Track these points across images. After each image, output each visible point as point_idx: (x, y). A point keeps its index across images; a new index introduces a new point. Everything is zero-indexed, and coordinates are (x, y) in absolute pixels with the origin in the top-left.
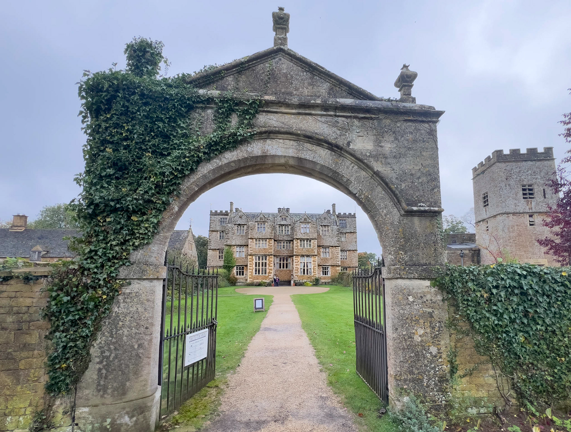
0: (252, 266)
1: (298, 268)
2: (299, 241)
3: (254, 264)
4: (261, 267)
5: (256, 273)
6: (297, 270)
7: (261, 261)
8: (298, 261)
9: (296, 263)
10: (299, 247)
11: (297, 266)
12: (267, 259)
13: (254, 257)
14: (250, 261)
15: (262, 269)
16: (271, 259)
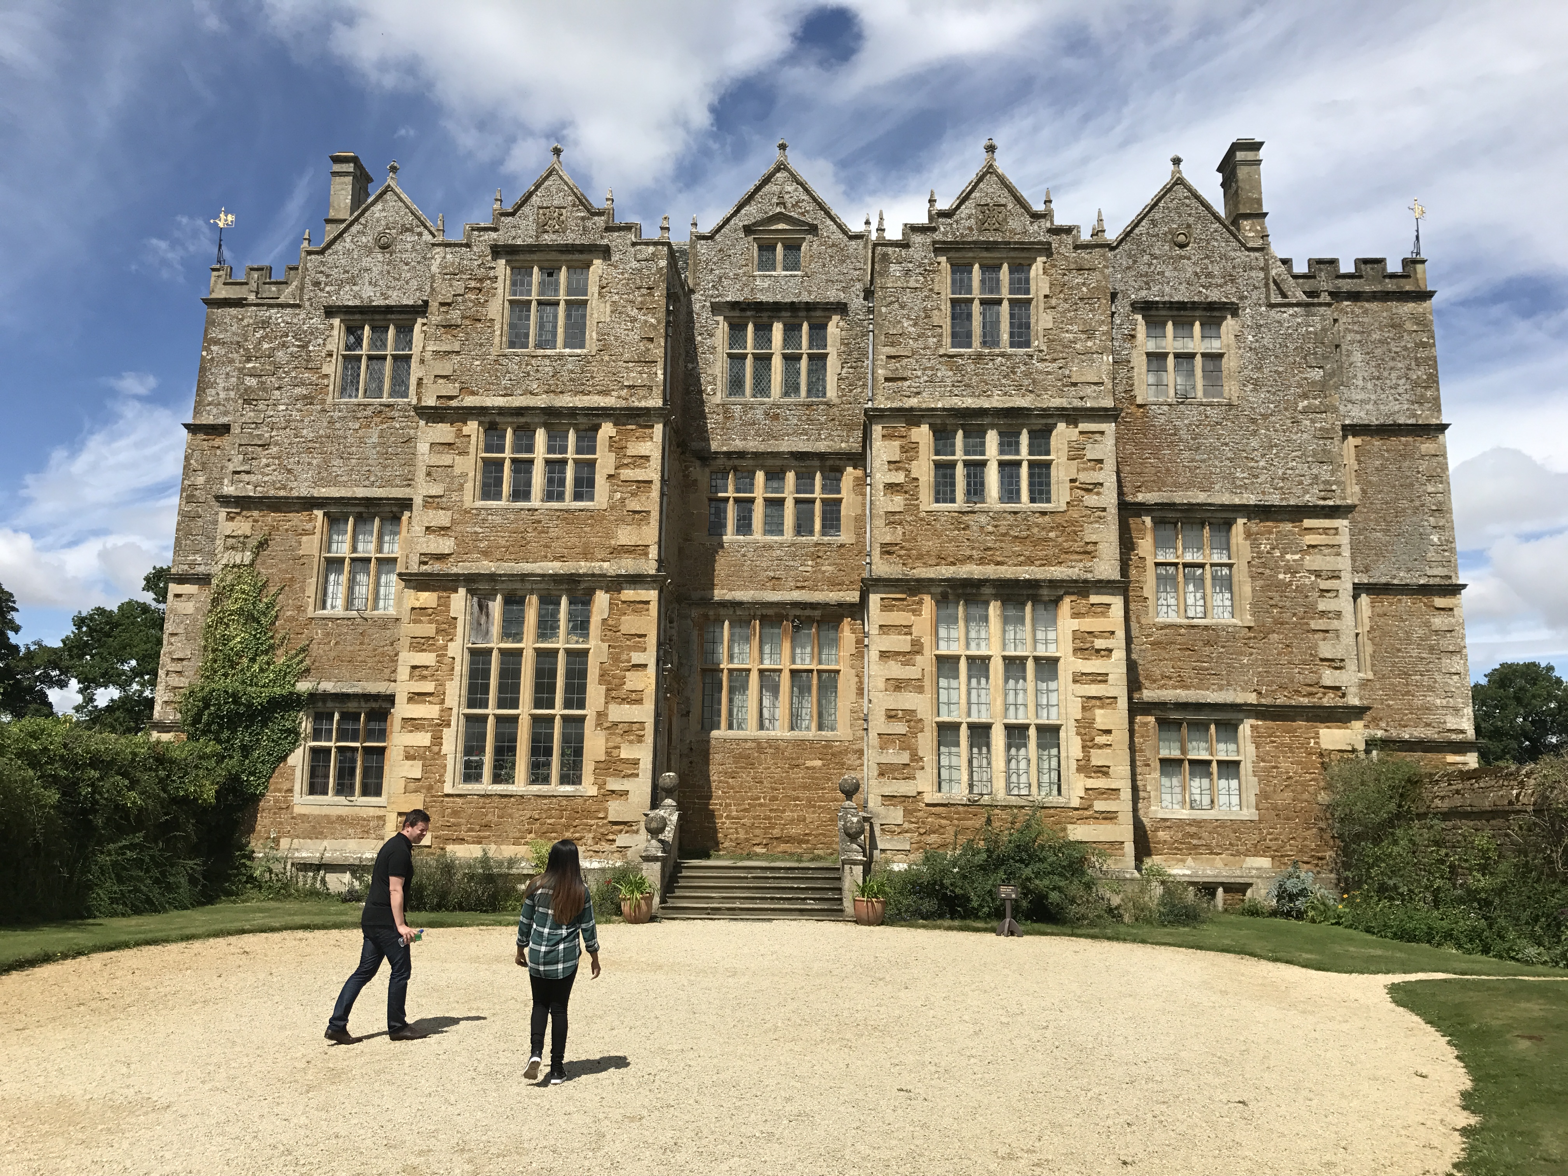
0: (438, 696)
1: (909, 716)
2: (923, 434)
3: (462, 667)
4: (525, 710)
5: (472, 773)
6: (905, 742)
7: (529, 644)
8: (917, 648)
9: (896, 670)
10: (927, 502)
11: (908, 700)
12: (595, 620)
13: (459, 601)
14: (420, 644)
15: (541, 724)
16: (630, 623)
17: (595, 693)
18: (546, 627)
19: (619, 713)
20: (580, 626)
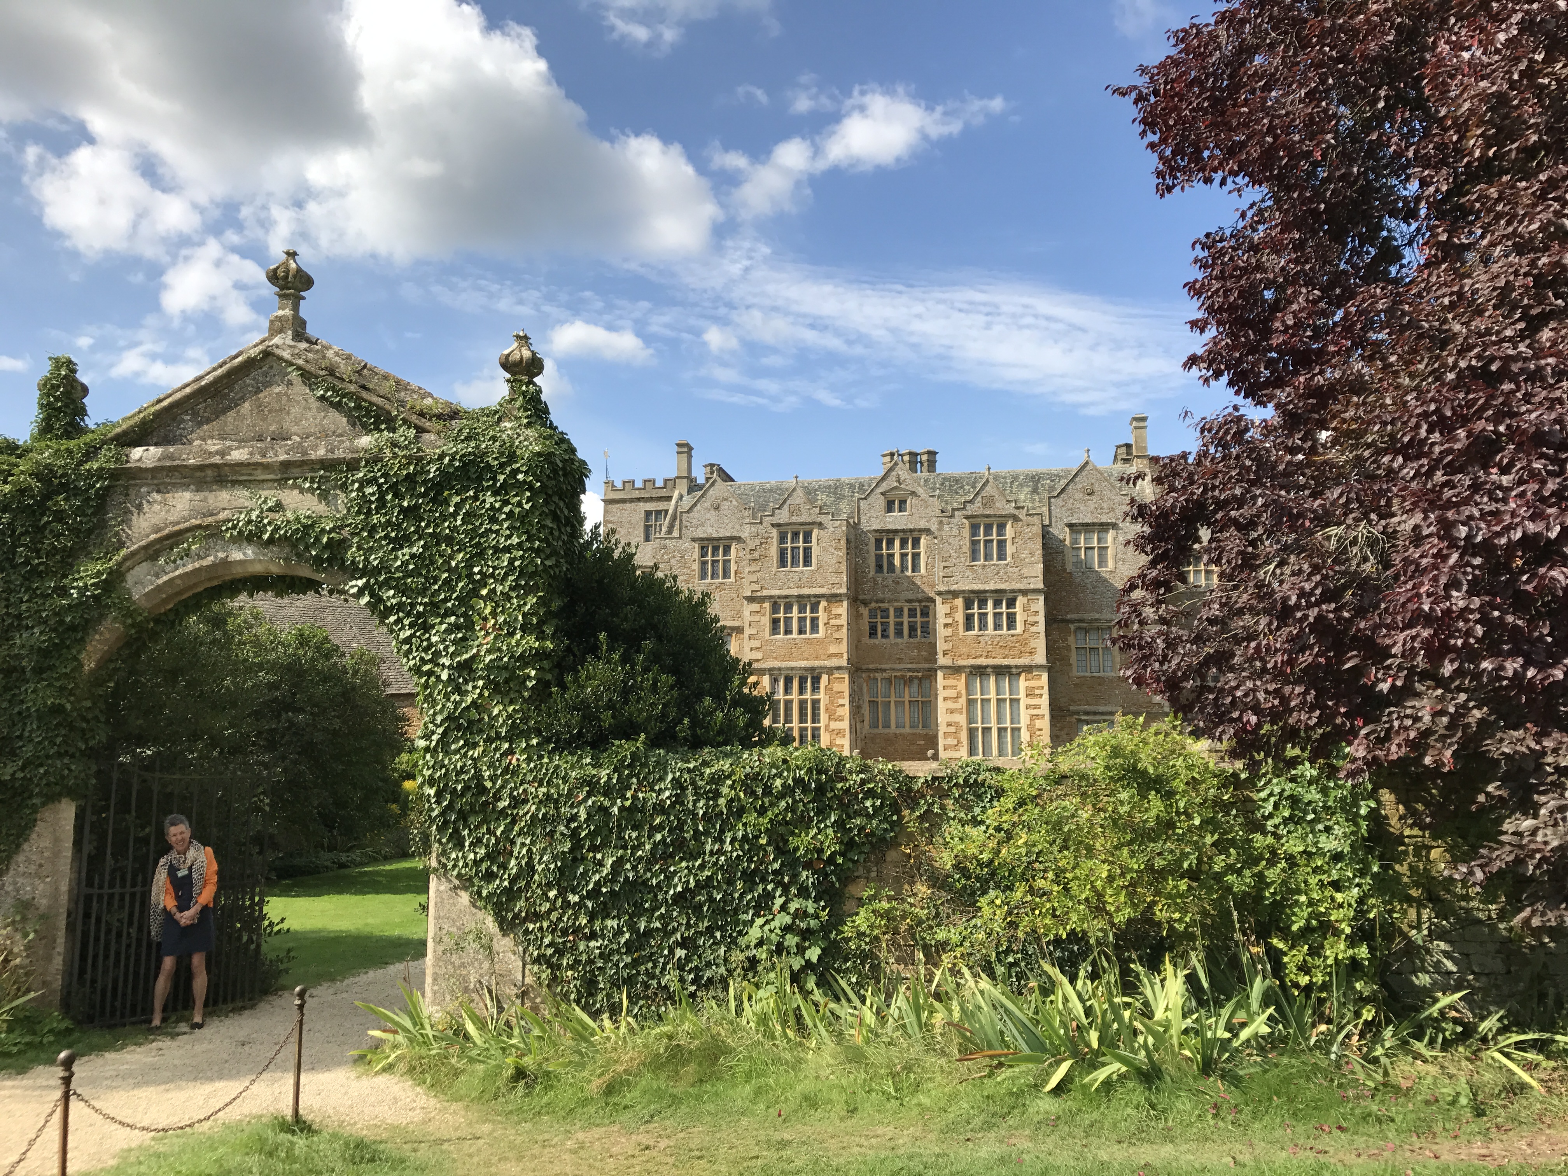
1: (957, 724)
2: (959, 602)
4: (796, 724)
7: (795, 697)
8: (959, 695)
9: (951, 705)
10: (962, 631)
11: (956, 718)
12: (823, 687)
13: (766, 679)
16: (837, 687)
17: (823, 716)
18: (802, 690)
19: (834, 725)
20: (815, 688)
